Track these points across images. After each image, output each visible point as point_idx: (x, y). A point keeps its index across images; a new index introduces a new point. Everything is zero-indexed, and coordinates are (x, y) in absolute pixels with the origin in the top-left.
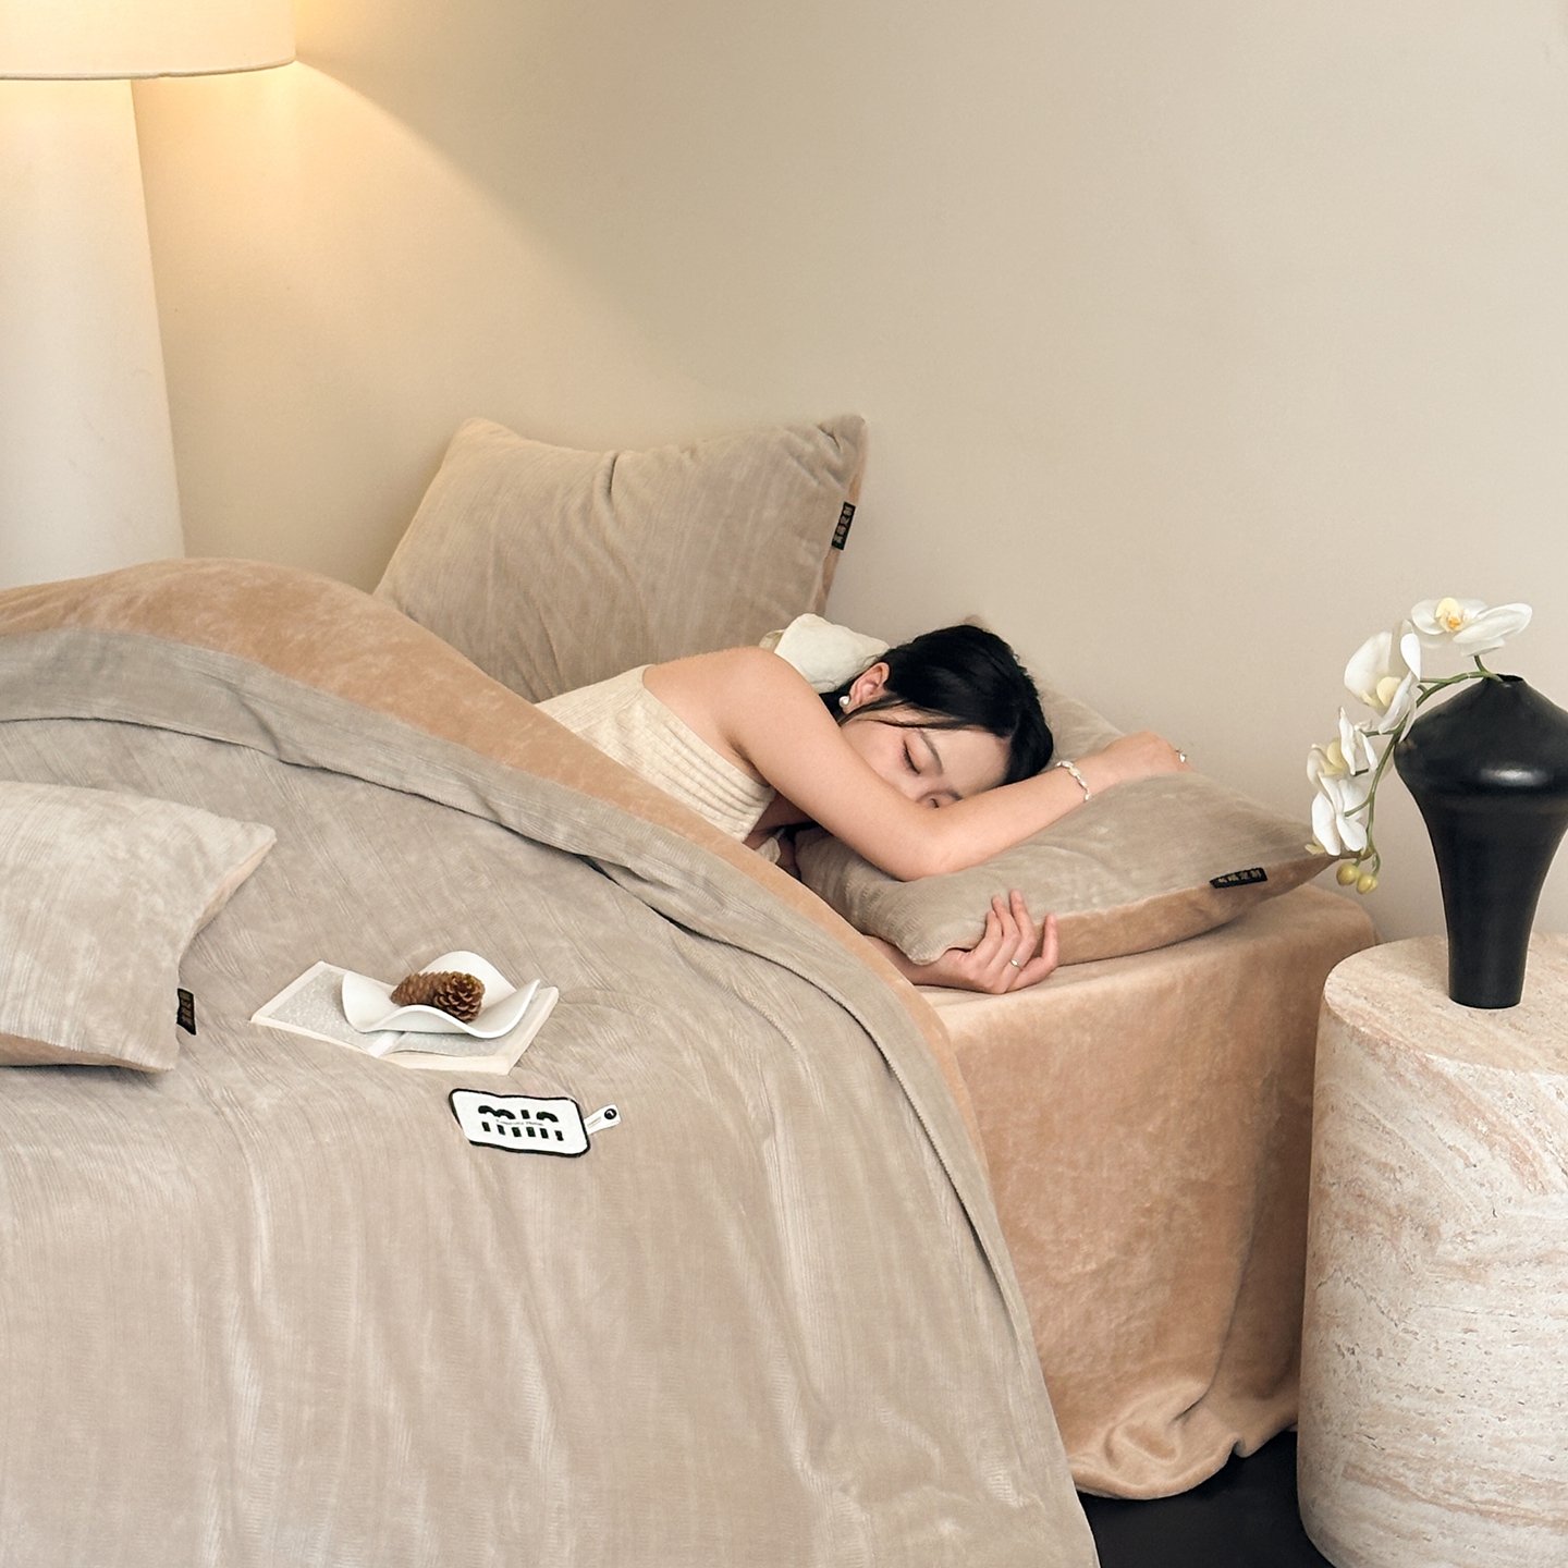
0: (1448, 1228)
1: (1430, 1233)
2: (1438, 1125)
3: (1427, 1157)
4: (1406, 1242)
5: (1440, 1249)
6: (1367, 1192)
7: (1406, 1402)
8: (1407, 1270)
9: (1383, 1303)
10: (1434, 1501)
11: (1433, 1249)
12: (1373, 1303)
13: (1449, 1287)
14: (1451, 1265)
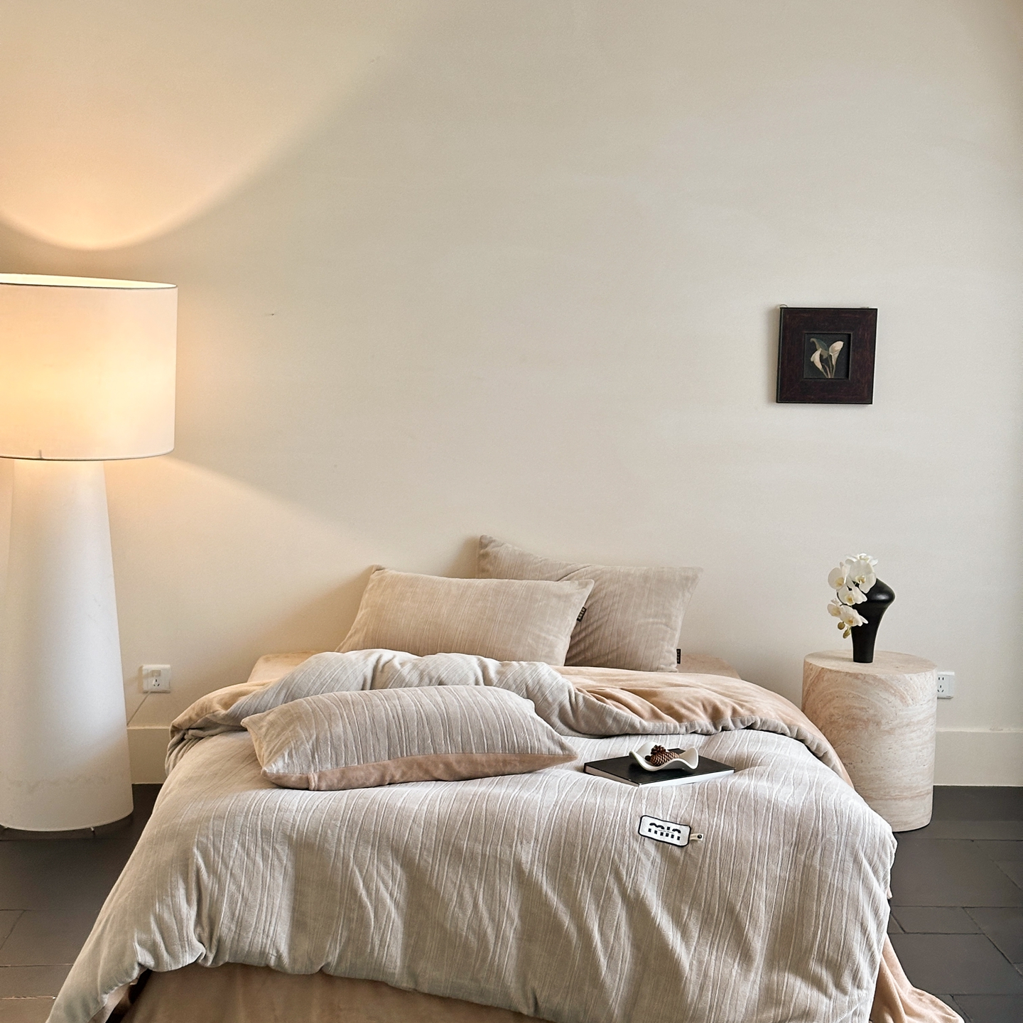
0: (883, 721)
1: (878, 724)
2: (881, 694)
3: (877, 702)
4: (870, 728)
5: (882, 727)
6: (856, 717)
7: (871, 774)
8: (871, 735)
9: (863, 746)
10: (881, 799)
11: (880, 728)
12: (859, 748)
13: (885, 737)
14: (884, 731)
